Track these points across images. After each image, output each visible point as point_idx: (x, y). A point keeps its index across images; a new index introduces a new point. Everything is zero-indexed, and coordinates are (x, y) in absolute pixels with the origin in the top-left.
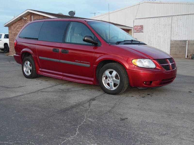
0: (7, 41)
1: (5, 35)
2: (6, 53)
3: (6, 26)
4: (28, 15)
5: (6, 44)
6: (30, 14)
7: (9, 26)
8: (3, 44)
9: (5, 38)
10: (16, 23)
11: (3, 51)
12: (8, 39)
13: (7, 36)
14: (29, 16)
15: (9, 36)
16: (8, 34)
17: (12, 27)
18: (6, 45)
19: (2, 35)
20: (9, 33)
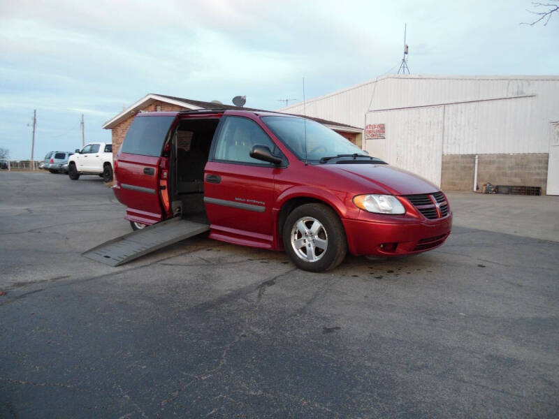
0: (109, 157)
1: (107, 146)
2: (106, 182)
3: (106, 128)
4: (151, 105)
5: (107, 164)
6: (153, 103)
7: (114, 127)
8: (102, 164)
9: (105, 151)
10: (126, 121)
11: (102, 178)
12: (111, 154)
13: (109, 149)
14: (153, 107)
15: (113, 148)
16: (111, 143)
17: (120, 130)
18: (107, 166)
19: (99, 145)
20: (113, 142)
